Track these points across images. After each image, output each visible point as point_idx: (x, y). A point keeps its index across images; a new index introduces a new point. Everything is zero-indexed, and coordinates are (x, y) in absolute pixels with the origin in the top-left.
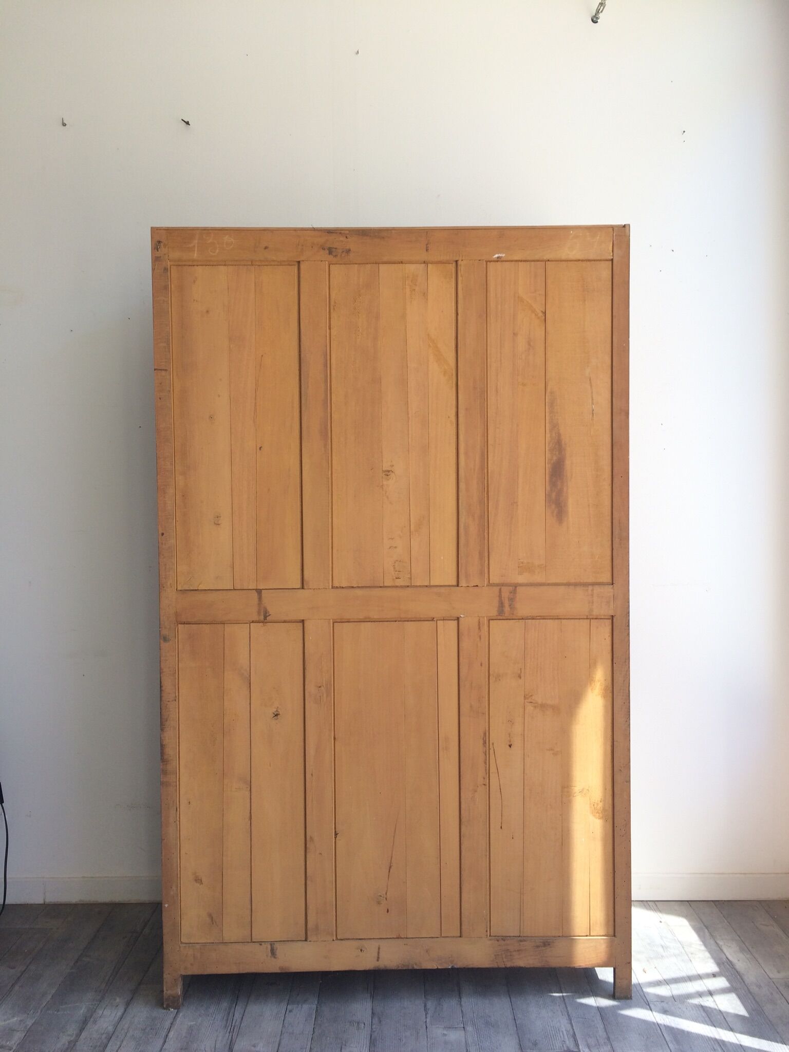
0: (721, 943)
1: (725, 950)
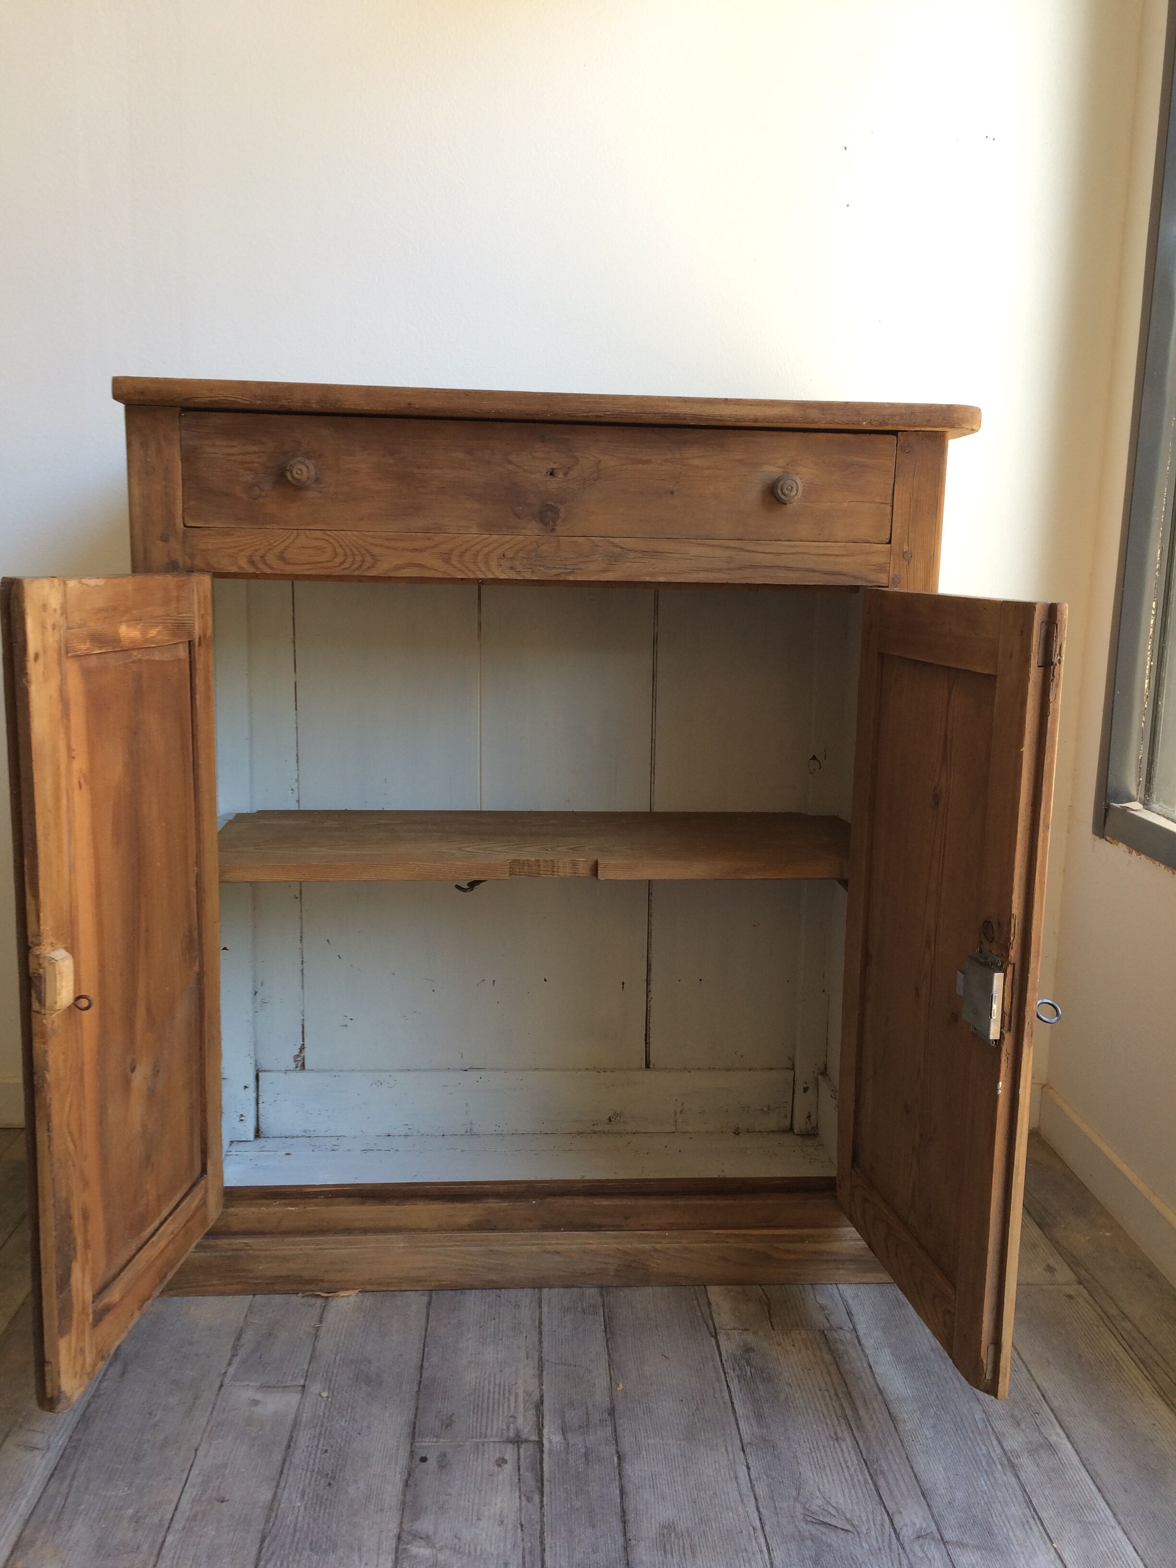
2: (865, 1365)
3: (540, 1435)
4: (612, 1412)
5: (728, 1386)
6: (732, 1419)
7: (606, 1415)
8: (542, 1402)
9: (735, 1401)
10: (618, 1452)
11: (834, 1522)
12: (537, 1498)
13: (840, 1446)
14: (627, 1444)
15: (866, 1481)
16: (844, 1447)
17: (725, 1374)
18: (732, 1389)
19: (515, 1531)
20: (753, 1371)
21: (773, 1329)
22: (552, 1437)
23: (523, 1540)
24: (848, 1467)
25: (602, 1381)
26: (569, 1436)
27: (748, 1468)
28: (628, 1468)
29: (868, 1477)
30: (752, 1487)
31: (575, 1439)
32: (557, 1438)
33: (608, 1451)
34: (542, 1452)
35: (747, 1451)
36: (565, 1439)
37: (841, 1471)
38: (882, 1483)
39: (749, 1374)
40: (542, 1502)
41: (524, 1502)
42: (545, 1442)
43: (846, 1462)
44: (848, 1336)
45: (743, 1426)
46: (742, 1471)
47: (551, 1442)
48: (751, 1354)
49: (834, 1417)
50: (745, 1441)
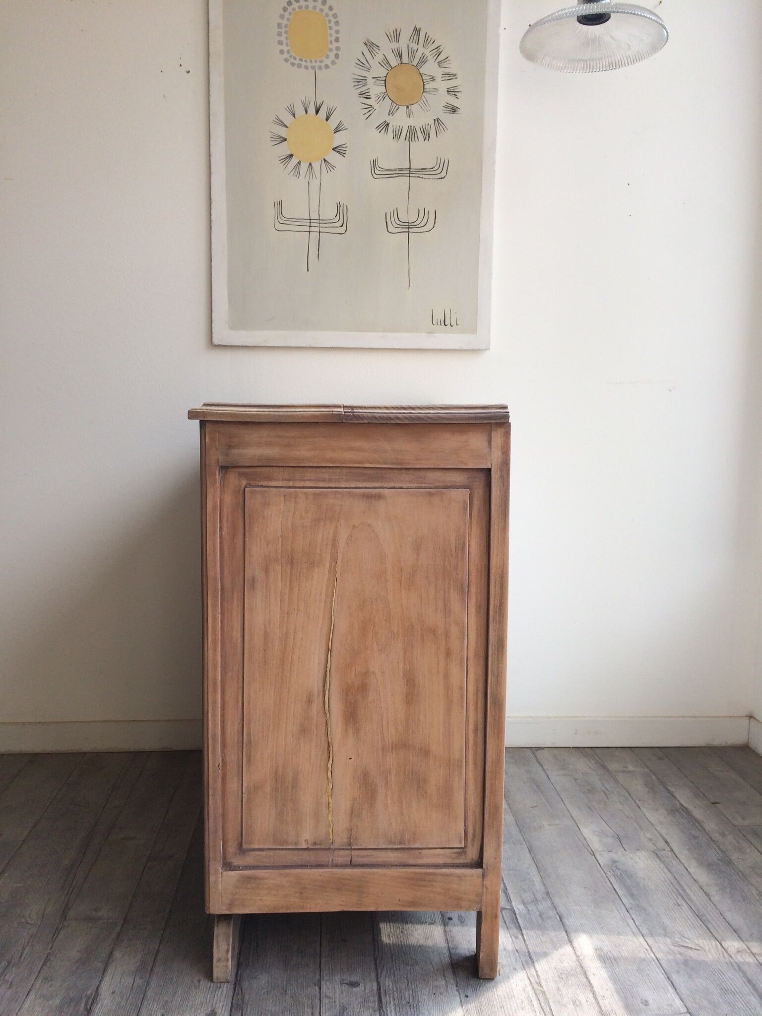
0: (672, 789)
1: (678, 797)
2: (683, 868)
3: (511, 905)
4: (548, 893)
5: (610, 881)
6: (617, 897)
7: (545, 896)
8: (507, 889)
9: (615, 887)
10: (558, 913)
11: (689, 946)
12: (520, 937)
13: (682, 909)
14: (561, 909)
15: (701, 925)
16: (684, 909)
17: (605, 873)
18: (612, 881)
19: (514, 954)
20: (621, 872)
21: (626, 851)
22: (518, 906)
23: (520, 957)
24: (688, 919)
25: (537, 879)
26: (528, 906)
27: (633, 919)
28: (566, 922)
29: (702, 924)
30: (639, 930)
31: (531, 907)
32: (521, 907)
33: (552, 913)
34: (515, 914)
35: (630, 912)
36: (526, 907)
37: (686, 921)
38: (709, 926)
39: (619, 873)
40: (524, 939)
41: (514, 939)
42: (515, 909)
43: (687, 917)
44: (669, 853)
45: (624, 900)
46: (631, 922)
47: (518, 909)
48: (617, 864)
49: (674, 895)
50: (627, 907)
